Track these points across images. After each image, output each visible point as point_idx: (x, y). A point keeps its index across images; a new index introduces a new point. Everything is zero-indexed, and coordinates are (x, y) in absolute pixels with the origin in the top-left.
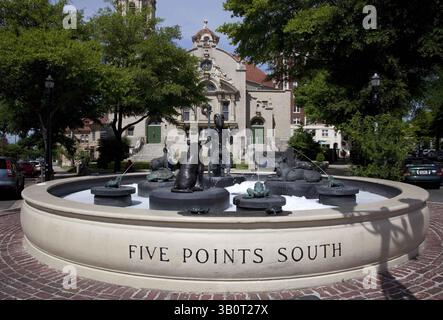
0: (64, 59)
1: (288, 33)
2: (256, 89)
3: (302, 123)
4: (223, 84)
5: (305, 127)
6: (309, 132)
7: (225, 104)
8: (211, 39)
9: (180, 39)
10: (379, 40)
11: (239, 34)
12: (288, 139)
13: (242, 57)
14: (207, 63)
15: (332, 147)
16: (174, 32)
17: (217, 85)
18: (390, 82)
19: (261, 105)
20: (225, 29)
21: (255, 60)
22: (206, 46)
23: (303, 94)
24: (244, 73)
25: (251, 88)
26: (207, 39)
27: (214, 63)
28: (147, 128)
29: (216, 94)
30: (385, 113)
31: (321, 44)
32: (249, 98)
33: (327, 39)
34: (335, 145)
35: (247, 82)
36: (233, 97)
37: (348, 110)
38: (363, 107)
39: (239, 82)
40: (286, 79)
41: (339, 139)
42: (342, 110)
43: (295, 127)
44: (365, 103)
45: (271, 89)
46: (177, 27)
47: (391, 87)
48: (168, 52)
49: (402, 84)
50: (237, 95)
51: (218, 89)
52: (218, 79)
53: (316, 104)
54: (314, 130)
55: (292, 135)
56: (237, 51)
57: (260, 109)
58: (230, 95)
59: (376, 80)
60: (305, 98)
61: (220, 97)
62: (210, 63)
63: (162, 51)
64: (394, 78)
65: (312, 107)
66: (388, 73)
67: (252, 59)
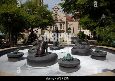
0: (13, 12)
1: (77, 4)
2: (69, 21)
3: (81, 30)
4: (60, 20)
5: (82, 31)
6: (83, 32)
7: (61, 25)
8: (57, 8)
9: (48, 7)
10: (104, 5)
11: (64, 6)
12: (77, 34)
13: (65, 12)
14: (56, 15)
15: (88, 35)
16: (46, 6)
17: (59, 20)
18: (107, 17)
19: (70, 25)
20: (60, 5)
21: (68, 13)
22: (56, 10)
23: (81, 22)
24: (66, 17)
25: (67, 21)
26: (56, 8)
27: (58, 15)
28: (41, 31)
29: (59, 22)
30: (106, 26)
31: (87, 7)
32: (67, 23)
33: (88, 5)
34: (89, 35)
35: (67, 19)
36: (63, 23)
37: (95, 25)
38: (100, 25)
39: (64, 19)
40: (76, 18)
41: (90, 33)
42: (93, 26)
43: (79, 30)
44: (100, 23)
45: (73, 21)
46: (47, 5)
47: (107, 19)
48: (44, 11)
49: (111, 18)
50: (64, 23)
51: (59, 21)
52: (59, 19)
53: (84, 24)
54: (84, 31)
55: (78, 32)
56: (64, 10)
57: (70, 26)
58: (62, 22)
59: (103, 16)
60: (82, 23)
61: (60, 23)
62: (57, 14)
63: (43, 10)
64: (109, 16)
65: (83, 25)
66: (107, 15)
67: (67, 12)
